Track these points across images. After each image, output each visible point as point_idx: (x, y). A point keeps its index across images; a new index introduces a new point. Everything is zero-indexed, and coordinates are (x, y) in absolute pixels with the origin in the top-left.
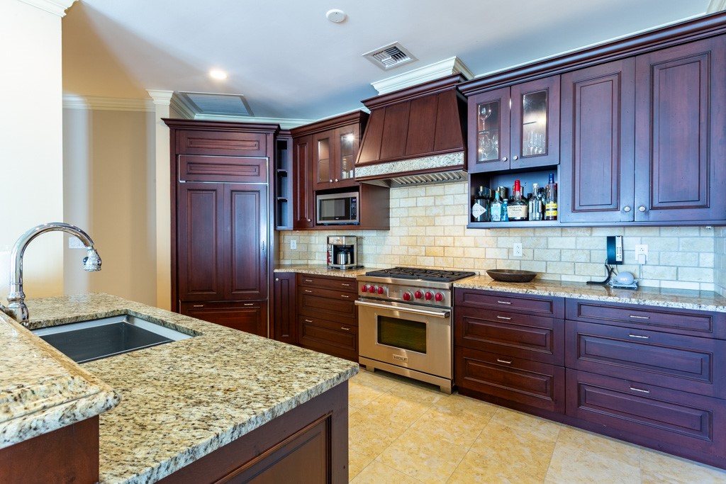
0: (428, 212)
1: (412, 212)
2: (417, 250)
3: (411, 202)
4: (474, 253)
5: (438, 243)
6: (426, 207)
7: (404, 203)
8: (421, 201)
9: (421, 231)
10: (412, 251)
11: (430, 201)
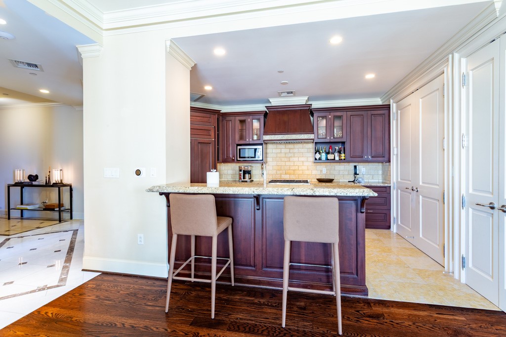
0: (287, 155)
1: (279, 155)
2: (281, 172)
3: (279, 151)
4: (307, 172)
5: (291, 168)
6: (285, 153)
7: (274, 151)
8: (283, 151)
9: (283, 164)
10: (278, 172)
11: (288, 151)
